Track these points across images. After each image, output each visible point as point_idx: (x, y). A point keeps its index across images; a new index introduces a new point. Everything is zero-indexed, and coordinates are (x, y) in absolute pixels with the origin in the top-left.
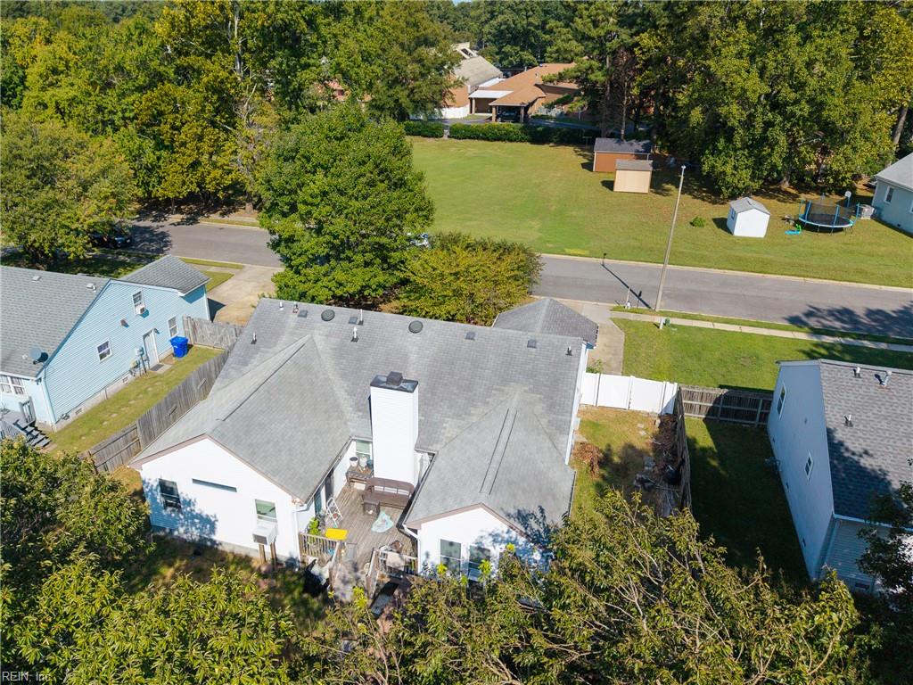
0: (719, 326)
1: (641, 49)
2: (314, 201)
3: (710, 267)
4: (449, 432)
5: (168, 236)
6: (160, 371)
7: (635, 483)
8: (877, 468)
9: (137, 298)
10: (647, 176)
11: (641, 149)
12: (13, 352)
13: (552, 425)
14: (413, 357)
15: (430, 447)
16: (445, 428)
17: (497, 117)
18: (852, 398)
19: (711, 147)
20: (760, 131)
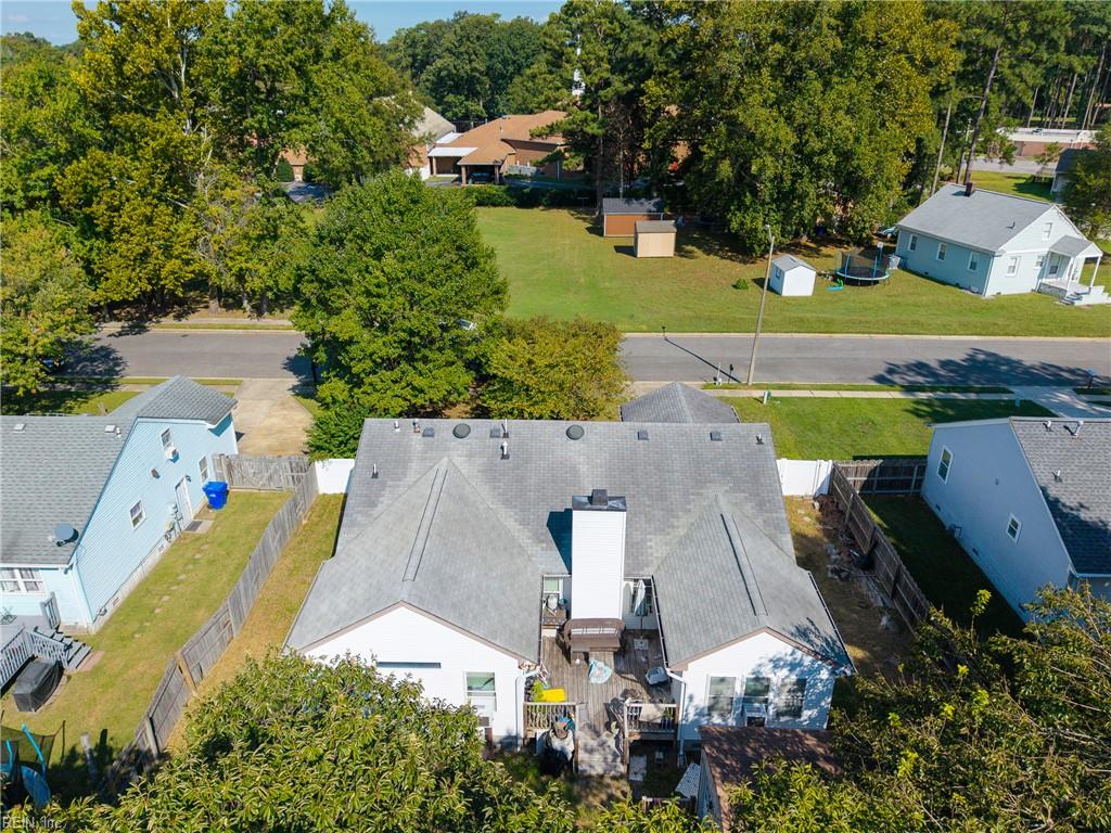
0: (818, 394)
1: (649, 98)
2: (381, 291)
3: (776, 332)
4: (657, 551)
5: (114, 351)
6: (200, 530)
7: (830, 575)
8: (1097, 520)
9: (166, 437)
10: (671, 238)
11: (654, 209)
12: (18, 534)
13: (769, 526)
14: (583, 469)
15: (641, 573)
16: (651, 547)
17: (467, 179)
18: (1051, 452)
19: (736, 203)
20: (789, 183)
